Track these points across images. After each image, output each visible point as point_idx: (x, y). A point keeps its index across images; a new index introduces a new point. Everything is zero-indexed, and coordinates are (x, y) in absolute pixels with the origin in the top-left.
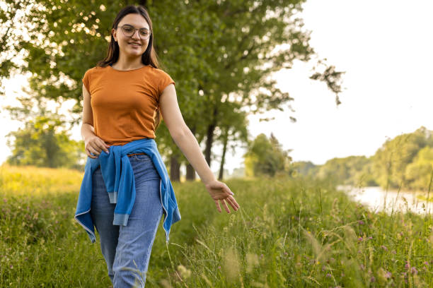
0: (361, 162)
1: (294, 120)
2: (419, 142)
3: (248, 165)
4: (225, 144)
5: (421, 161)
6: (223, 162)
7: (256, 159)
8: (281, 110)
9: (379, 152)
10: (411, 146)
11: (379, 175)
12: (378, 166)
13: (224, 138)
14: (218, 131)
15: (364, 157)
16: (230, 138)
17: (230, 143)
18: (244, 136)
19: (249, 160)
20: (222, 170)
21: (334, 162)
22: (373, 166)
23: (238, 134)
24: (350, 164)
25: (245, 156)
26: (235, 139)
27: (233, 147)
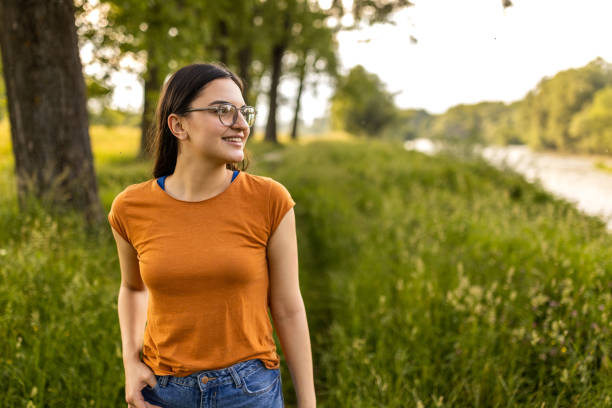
0: (498, 110)
1: (414, 40)
2: (595, 81)
3: (337, 113)
4: (302, 77)
5: (596, 109)
6: (298, 109)
7: (348, 104)
8: (393, 23)
9: (530, 96)
10: (582, 87)
11: (527, 128)
12: (527, 118)
13: (300, 71)
14: (290, 59)
16: (309, 68)
17: (311, 77)
18: (332, 67)
19: (339, 105)
20: (296, 122)
21: (459, 111)
22: (517, 116)
23: (322, 64)
24: (483, 113)
25: (333, 99)
26: (317, 71)
27: (315, 84)
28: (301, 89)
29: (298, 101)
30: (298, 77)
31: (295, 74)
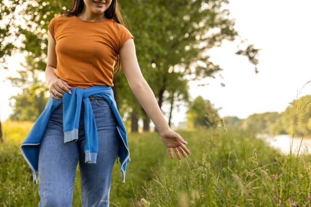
0: (274, 116)
1: (223, 85)
3: (189, 119)
4: (172, 103)
6: (170, 117)
7: (195, 115)
8: (214, 77)
9: (288, 109)
11: (288, 126)
12: (287, 120)
13: (171, 99)
14: (166, 94)
15: (276, 113)
16: (176, 99)
17: (176, 103)
18: (186, 97)
19: (190, 115)
21: (254, 117)
22: (283, 120)
23: (181, 96)
24: (266, 118)
25: (188, 112)
26: (179, 100)
27: (178, 106)
28: (172, 108)
29: (171, 113)
30: (170, 103)
31: (169, 101)
